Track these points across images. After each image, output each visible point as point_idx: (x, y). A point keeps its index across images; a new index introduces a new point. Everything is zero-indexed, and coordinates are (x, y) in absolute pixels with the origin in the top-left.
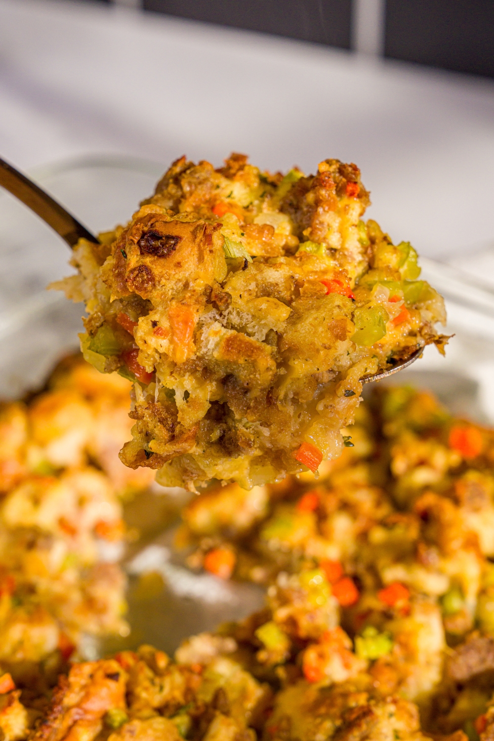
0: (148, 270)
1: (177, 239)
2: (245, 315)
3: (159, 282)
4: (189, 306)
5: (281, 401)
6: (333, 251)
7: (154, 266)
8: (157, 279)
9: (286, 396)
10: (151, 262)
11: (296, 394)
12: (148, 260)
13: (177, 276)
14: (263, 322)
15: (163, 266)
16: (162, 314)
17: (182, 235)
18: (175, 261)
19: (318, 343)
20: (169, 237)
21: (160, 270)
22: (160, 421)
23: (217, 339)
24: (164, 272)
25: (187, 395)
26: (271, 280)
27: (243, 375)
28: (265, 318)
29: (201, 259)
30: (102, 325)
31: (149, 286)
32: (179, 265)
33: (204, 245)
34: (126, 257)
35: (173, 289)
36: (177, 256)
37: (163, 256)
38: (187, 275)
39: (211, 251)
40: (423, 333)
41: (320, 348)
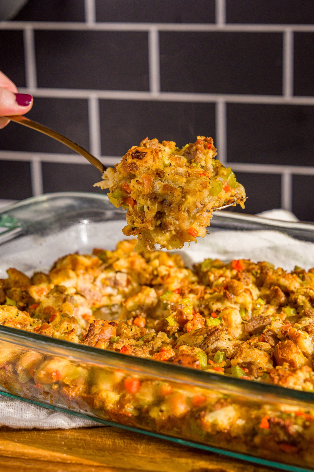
0: (135, 164)
1: (146, 153)
2: (170, 182)
3: (139, 168)
4: (150, 175)
5: (183, 211)
6: (202, 167)
7: (137, 162)
8: (138, 167)
9: (185, 209)
10: (136, 161)
11: (189, 208)
12: (135, 160)
13: (145, 166)
14: (176, 183)
15: (141, 162)
16: (140, 178)
17: (147, 152)
18: (145, 160)
19: (197, 189)
20: (143, 152)
21: (139, 163)
22: (138, 217)
23: (160, 186)
24: (141, 164)
25: (148, 208)
26: (180, 172)
27: (169, 198)
28: (177, 182)
29: (154, 160)
30: (117, 188)
31: (135, 169)
32: (146, 162)
33: (156, 155)
34: (127, 160)
35: (144, 170)
36: (145, 159)
37: (141, 159)
38: (149, 165)
39: (158, 158)
40: (236, 196)
41: (198, 191)
